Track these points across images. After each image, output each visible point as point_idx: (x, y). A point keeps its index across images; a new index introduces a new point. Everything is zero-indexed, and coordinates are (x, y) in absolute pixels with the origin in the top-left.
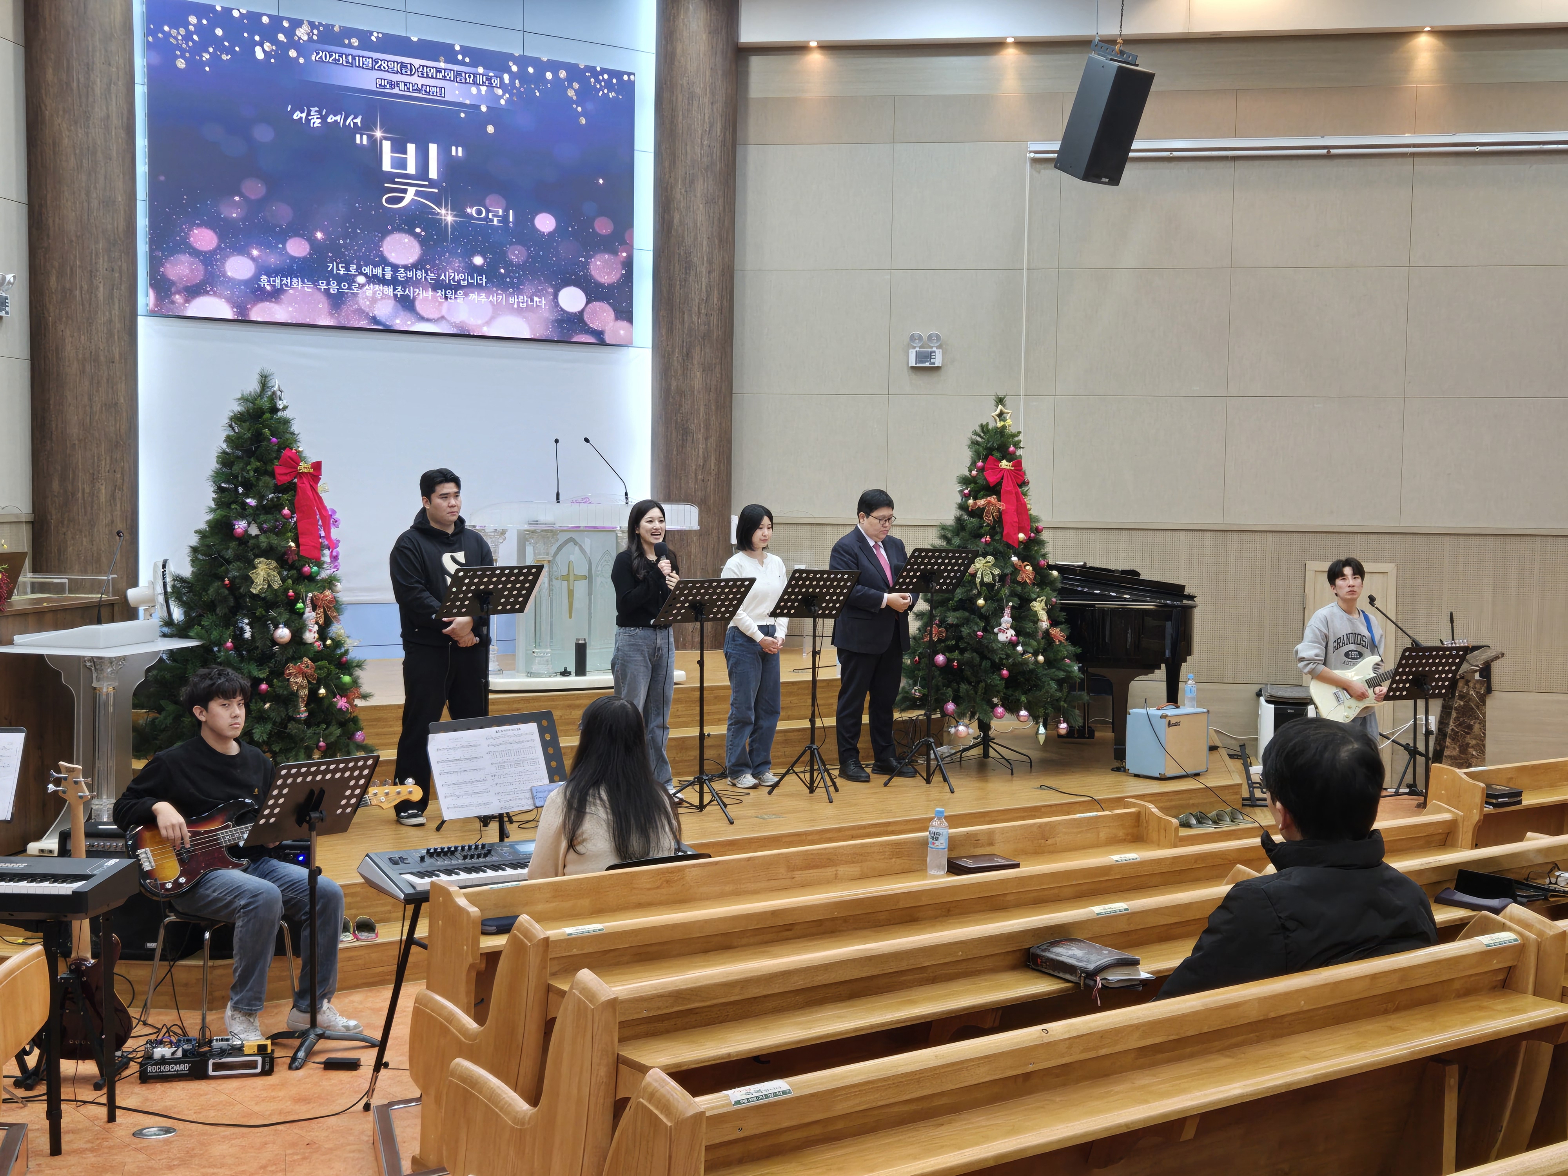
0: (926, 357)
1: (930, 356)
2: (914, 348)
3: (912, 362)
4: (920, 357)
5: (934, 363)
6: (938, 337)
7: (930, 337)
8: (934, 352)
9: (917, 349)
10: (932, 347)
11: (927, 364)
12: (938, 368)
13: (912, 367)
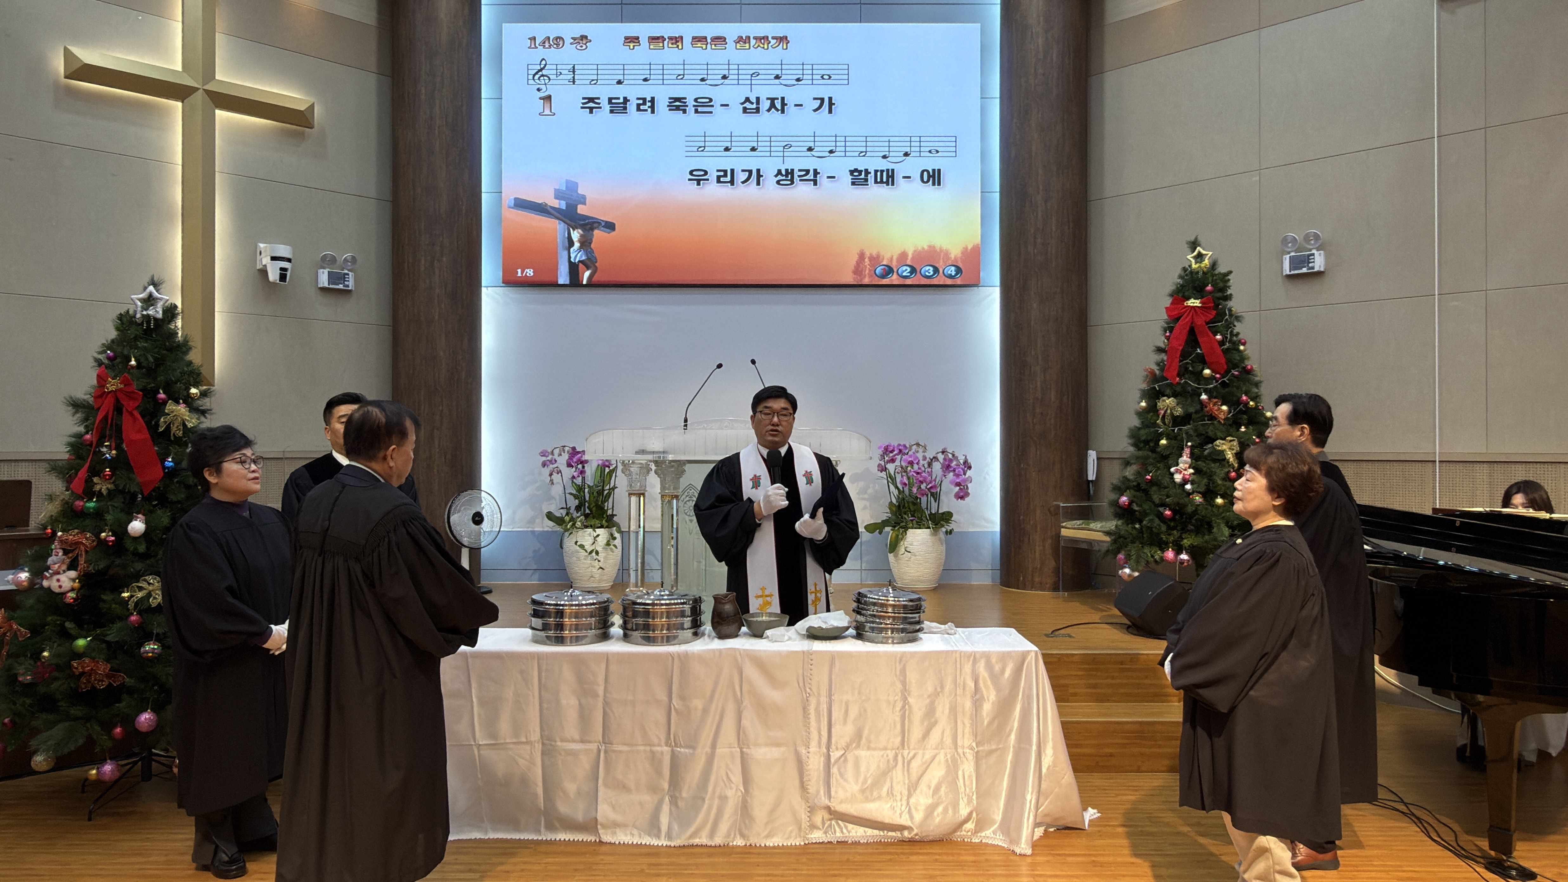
0: (1303, 262)
1: (1307, 260)
2: (1289, 253)
3: (1287, 270)
4: (1296, 263)
5: (1313, 268)
6: (1317, 237)
7: (1307, 238)
8: (1313, 255)
9: (1293, 254)
10: (1310, 250)
11: (1304, 270)
12: (1320, 274)
13: (1289, 277)
